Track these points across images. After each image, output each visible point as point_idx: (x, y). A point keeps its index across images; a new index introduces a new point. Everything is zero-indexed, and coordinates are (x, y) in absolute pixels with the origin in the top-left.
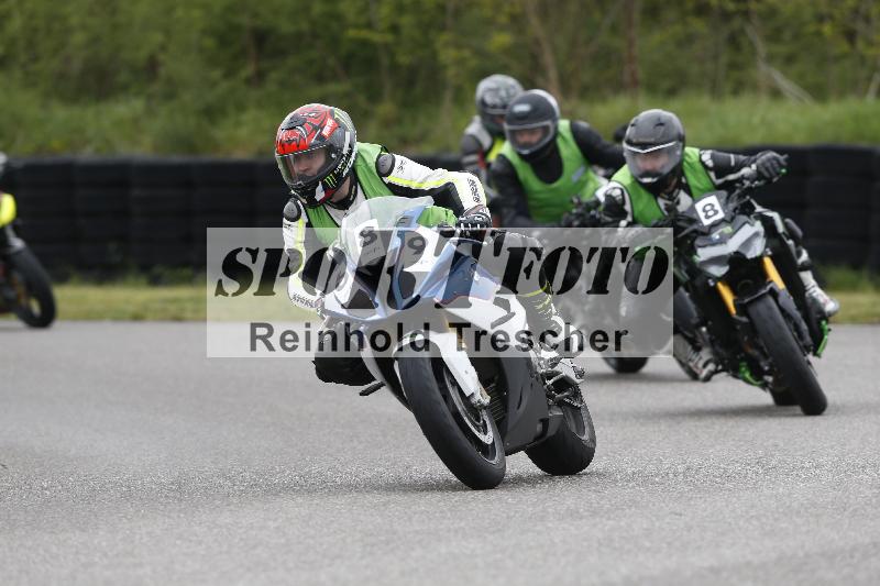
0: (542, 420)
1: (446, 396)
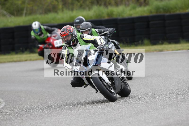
0: (121, 86)
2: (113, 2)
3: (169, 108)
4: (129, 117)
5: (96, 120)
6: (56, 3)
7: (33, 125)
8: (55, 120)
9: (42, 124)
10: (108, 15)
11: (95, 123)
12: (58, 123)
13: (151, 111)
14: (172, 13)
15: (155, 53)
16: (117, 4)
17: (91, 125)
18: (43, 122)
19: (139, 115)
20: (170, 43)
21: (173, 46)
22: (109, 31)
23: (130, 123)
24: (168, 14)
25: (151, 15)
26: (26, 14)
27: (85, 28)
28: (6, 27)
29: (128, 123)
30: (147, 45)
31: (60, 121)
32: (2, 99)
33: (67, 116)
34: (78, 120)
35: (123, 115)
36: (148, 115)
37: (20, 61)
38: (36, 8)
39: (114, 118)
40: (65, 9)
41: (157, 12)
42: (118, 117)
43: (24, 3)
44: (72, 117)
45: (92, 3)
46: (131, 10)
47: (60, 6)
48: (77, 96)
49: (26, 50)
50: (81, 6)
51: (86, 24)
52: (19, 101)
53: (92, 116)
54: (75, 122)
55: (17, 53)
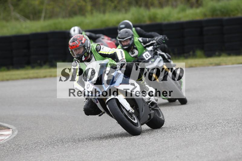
0: (149, 114)
1: (122, 111)
2: (156, 2)
3: (228, 138)
4: (177, 150)
5: (135, 153)
6: (84, 3)
7: (54, 159)
8: (82, 153)
9: (66, 158)
10: (150, 18)
11: (134, 157)
12: (85, 156)
13: (205, 141)
14: (232, 17)
15: (211, 67)
16: (161, 5)
17: (128, 160)
18: (67, 155)
19: (190, 147)
20: (229, 54)
21: (233, 58)
22: (156, 40)
23: (178, 157)
24: (226, 17)
25: (206, 18)
26: (45, 18)
27: (125, 37)
28: (19, 34)
29: (176, 158)
30: (200, 57)
31: (88, 154)
32: (15, 126)
33: (97, 147)
34: (112, 153)
35: (169, 147)
36: (202, 147)
37: (37, 78)
38: (57, 9)
39: (158, 151)
40: (94, 12)
41: (213, 15)
42: (163, 150)
43: (42, 3)
44: (103, 150)
45: (130, 4)
46: (179, 12)
47: (89, 8)
48: (110, 122)
49: (45, 63)
50: (115, 7)
51: (126, 31)
52: (36, 129)
53: (130, 148)
54: (107, 156)
55: (33, 67)
